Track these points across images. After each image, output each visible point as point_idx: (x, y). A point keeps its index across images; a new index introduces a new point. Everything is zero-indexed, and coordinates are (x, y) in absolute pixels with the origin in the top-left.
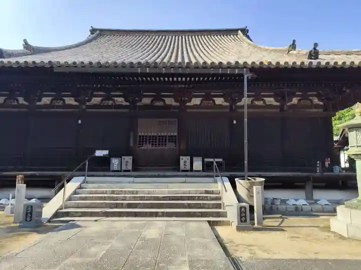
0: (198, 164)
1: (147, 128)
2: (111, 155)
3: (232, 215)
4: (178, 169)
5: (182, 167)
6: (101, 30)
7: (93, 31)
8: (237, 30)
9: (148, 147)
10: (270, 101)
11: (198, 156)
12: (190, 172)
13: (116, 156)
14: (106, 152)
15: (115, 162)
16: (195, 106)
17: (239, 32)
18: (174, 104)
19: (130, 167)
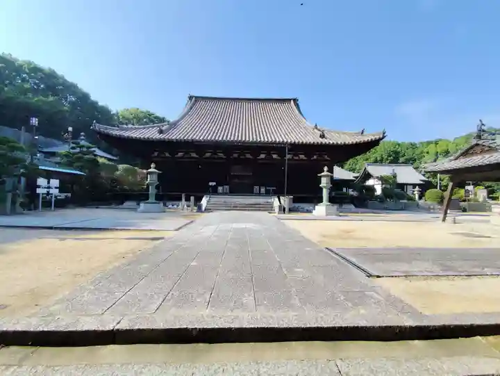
0: (263, 190)
1: (236, 170)
2: (219, 184)
3: (277, 210)
4: (253, 192)
5: (255, 191)
6: (196, 97)
7: (191, 98)
8: (290, 100)
9: (236, 181)
10: (302, 157)
11: (263, 186)
12: (259, 194)
13: (221, 186)
14: (214, 184)
15: (220, 189)
16: (262, 159)
17: (292, 101)
18: (251, 157)
19: (228, 191)
